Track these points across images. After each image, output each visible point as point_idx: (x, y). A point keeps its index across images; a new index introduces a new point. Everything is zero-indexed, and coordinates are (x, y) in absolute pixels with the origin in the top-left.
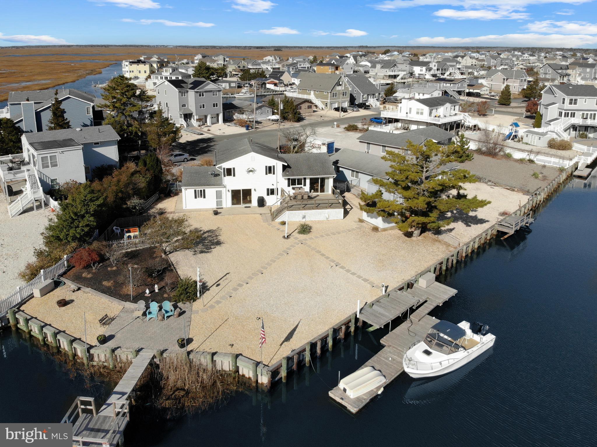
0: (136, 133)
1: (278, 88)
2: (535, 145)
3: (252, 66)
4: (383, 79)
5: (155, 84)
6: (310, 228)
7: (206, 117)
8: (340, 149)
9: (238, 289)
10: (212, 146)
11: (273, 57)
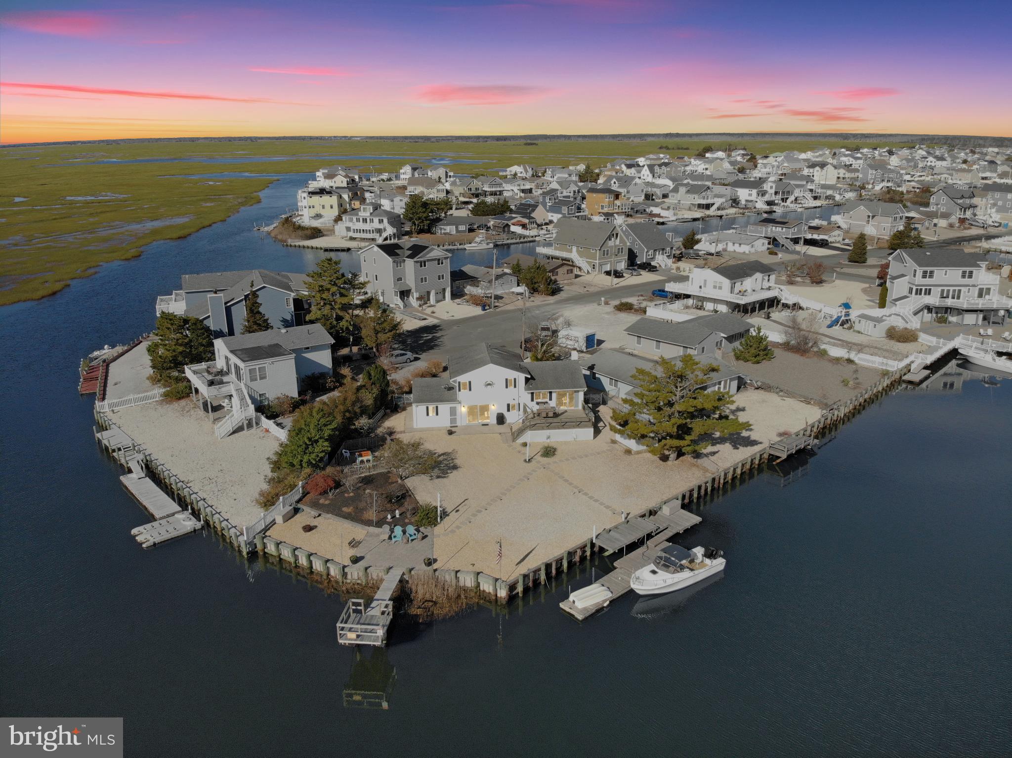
0: (347, 328)
1: (528, 231)
2: (869, 334)
3: (490, 187)
4: (690, 209)
5: (348, 229)
6: (555, 450)
7: (429, 293)
8: (604, 341)
9: (477, 515)
10: (439, 338)
11: (522, 166)
